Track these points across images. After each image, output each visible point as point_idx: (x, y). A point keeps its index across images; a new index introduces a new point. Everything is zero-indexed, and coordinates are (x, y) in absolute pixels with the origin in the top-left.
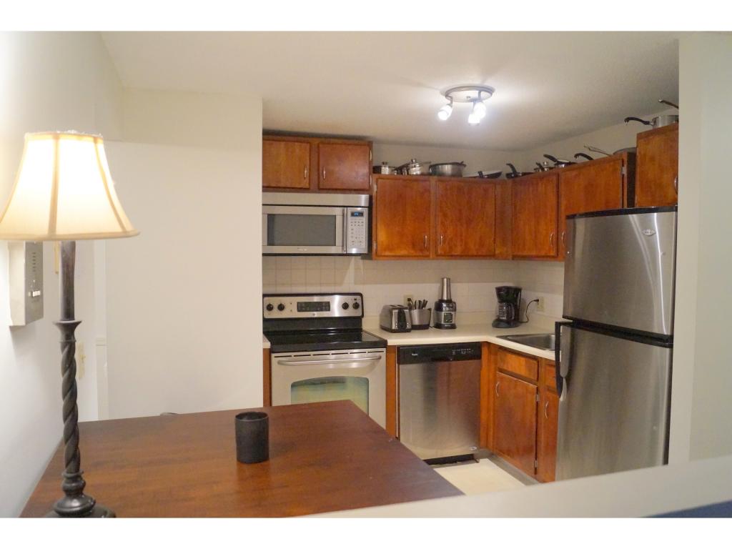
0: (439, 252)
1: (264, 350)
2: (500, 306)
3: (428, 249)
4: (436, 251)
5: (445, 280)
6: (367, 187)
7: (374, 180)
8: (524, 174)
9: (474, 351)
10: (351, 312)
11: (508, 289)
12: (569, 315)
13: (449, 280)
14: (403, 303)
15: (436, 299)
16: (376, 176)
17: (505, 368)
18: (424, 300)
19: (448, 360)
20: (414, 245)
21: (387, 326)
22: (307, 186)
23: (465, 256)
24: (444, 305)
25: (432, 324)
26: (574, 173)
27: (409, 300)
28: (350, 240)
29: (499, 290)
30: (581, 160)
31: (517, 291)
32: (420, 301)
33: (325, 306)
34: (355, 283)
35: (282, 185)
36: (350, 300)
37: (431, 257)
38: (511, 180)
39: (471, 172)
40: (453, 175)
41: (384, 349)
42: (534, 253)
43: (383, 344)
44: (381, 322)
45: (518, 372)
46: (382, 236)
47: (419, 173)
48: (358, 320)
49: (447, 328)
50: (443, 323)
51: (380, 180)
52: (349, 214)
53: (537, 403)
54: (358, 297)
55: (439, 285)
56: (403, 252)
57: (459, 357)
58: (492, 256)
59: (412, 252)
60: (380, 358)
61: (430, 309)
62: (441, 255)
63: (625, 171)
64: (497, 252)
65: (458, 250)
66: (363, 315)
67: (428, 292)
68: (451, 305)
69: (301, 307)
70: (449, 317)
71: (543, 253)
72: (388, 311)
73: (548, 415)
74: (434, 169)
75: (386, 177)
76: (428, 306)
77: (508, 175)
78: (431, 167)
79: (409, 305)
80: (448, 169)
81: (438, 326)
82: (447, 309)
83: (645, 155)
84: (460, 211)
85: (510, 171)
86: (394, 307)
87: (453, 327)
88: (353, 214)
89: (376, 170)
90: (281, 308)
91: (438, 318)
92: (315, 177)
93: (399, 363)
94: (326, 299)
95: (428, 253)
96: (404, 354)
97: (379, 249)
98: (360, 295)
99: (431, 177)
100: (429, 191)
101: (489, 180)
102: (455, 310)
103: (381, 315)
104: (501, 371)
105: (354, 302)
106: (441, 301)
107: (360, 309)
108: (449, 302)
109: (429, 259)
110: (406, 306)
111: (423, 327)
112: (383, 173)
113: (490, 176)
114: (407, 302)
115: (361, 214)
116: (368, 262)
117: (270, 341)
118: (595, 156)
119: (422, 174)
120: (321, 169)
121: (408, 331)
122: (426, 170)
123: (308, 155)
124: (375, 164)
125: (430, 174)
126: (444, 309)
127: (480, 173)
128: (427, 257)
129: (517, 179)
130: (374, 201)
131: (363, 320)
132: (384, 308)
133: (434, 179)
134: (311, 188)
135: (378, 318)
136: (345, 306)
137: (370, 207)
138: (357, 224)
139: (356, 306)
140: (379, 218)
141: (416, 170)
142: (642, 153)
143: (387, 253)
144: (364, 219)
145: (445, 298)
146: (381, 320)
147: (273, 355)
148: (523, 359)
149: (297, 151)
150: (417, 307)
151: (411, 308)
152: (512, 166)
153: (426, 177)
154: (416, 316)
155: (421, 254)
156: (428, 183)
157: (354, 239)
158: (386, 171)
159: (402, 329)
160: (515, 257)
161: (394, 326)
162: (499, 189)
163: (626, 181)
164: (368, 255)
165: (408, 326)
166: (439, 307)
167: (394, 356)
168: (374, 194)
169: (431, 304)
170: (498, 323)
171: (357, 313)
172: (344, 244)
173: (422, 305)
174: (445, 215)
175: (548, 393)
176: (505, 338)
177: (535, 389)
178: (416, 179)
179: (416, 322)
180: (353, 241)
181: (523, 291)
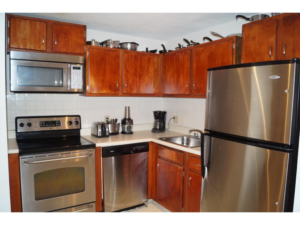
0: (125, 92)
2: (156, 121)
3: (118, 90)
4: (123, 92)
5: (127, 107)
6: (82, 52)
7: (87, 49)
8: (169, 51)
9: (145, 147)
10: (74, 126)
11: (160, 112)
12: (208, 129)
13: (129, 108)
14: (104, 120)
15: (123, 117)
16: (89, 46)
17: (162, 156)
18: (116, 119)
20: (110, 88)
21: (96, 134)
22: (45, 49)
24: (127, 121)
25: (120, 132)
26: (201, 49)
27: (107, 118)
28: (72, 83)
29: (155, 113)
30: (207, 41)
31: (164, 113)
32: (114, 120)
33: (58, 123)
34: (76, 110)
35: (28, 47)
36: (73, 119)
37: (120, 94)
38: (162, 54)
39: (141, 49)
41: (94, 150)
43: (93, 146)
45: (171, 159)
46: (92, 82)
48: (78, 131)
49: (128, 134)
50: (126, 131)
51: (90, 49)
52: (72, 68)
53: (183, 177)
54: (78, 118)
56: (104, 92)
57: (137, 151)
58: (152, 94)
59: (109, 92)
60: (92, 155)
61: (119, 124)
62: (125, 94)
63: (234, 46)
64: (155, 92)
65: (135, 91)
66: (81, 128)
68: (130, 121)
69: (42, 124)
70: (130, 128)
71: (181, 93)
72: (97, 125)
73: (190, 184)
74: (121, 46)
75: (94, 48)
76: (118, 122)
77: (161, 52)
78: (120, 44)
80: (129, 46)
81: (123, 133)
82: (129, 123)
83: (248, 36)
84: (136, 69)
85: (162, 49)
86: (99, 124)
87: (131, 133)
88: (74, 68)
89: (89, 43)
90: (29, 125)
91: (124, 128)
92: (50, 44)
93: (103, 157)
94: (57, 119)
95: (118, 93)
96: (107, 152)
98: (79, 116)
99: (120, 49)
100: (119, 57)
101: (152, 53)
102: (132, 124)
104: (160, 157)
105: (75, 120)
106: (125, 119)
107: (79, 124)
108: (129, 119)
109: (119, 96)
110: (106, 122)
111: (115, 133)
112: (92, 45)
113: (151, 51)
114: (106, 120)
115: (79, 68)
117: (19, 149)
119: (115, 47)
120: (54, 39)
121: (108, 136)
122: (117, 45)
123: (45, 30)
126: (127, 123)
127: (147, 49)
129: (165, 53)
130: (87, 61)
131: (81, 131)
133: (121, 51)
134: (47, 51)
135: (90, 129)
136: (70, 123)
137: (85, 64)
138: (77, 74)
139: (77, 123)
140: (90, 71)
142: (247, 35)
143: (95, 92)
144: (80, 72)
145: (127, 118)
146: (92, 130)
147: (20, 157)
149: (38, 27)
150: (112, 122)
151: (108, 123)
152: (163, 46)
153: (117, 49)
154: (110, 129)
155: (114, 93)
156: (118, 52)
157: (75, 83)
158: (94, 44)
159: (104, 135)
160: (164, 95)
161: (99, 134)
162: (156, 58)
163: (235, 52)
164: (83, 93)
165: (107, 134)
166: (124, 122)
167: (100, 153)
168: (87, 57)
170: (155, 130)
171: (77, 127)
172: (69, 86)
174: (127, 71)
175: (190, 172)
176: (161, 139)
177: (182, 170)
178: (111, 50)
180: (74, 85)
181: (167, 113)
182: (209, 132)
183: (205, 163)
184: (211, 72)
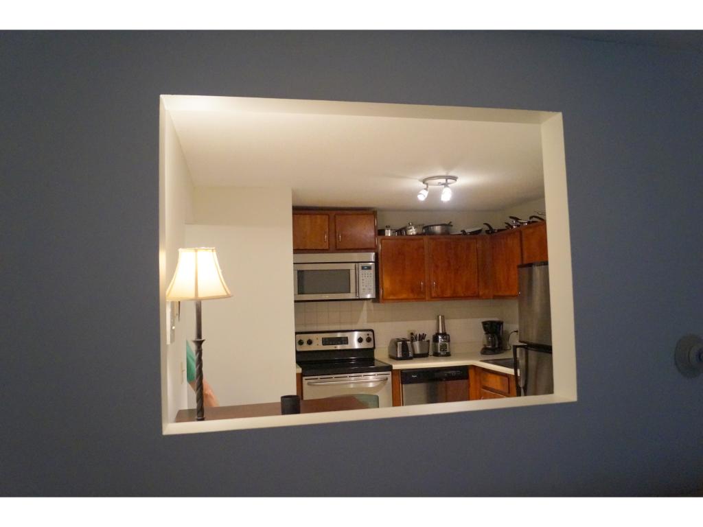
0: (433, 295)
1: (297, 374)
2: (486, 337)
3: (424, 293)
4: (431, 294)
5: (440, 317)
6: (373, 246)
7: (379, 241)
8: (499, 231)
9: (463, 372)
10: (364, 345)
11: (492, 322)
12: (523, 339)
13: (443, 317)
14: (406, 336)
15: (434, 333)
16: (381, 237)
17: (487, 385)
18: (423, 334)
19: (441, 380)
20: (412, 291)
21: (394, 355)
22: (327, 248)
23: (455, 297)
24: (440, 337)
25: (431, 353)
26: (531, 231)
27: (412, 334)
28: (361, 287)
29: (484, 324)
31: (500, 324)
32: (420, 335)
33: (345, 341)
34: (368, 322)
35: (308, 248)
36: (364, 335)
37: (427, 298)
38: (489, 236)
39: (456, 230)
40: (442, 234)
41: (390, 373)
42: (507, 294)
43: (389, 368)
44: (389, 352)
45: (495, 387)
46: (386, 283)
47: (415, 233)
48: (371, 351)
49: (443, 356)
50: (439, 352)
51: (383, 241)
52: (360, 268)
54: (370, 333)
55: (435, 321)
56: (404, 296)
57: (450, 378)
58: (476, 296)
59: (411, 296)
60: (387, 379)
61: (428, 341)
62: (435, 298)
64: (481, 293)
65: (449, 293)
66: (374, 348)
67: (427, 327)
68: (445, 337)
69: (325, 341)
70: (444, 347)
72: (394, 343)
74: (427, 231)
75: (389, 238)
76: (427, 339)
77: (487, 232)
78: (424, 228)
79: (412, 338)
80: (438, 229)
81: (436, 355)
82: (443, 340)
84: (449, 262)
85: (487, 228)
86: (399, 340)
87: (448, 355)
88: (363, 268)
89: (381, 232)
90: (310, 342)
91: (435, 347)
92: (333, 240)
93: (402, 384)
94: (347, 335)
95: (424, 296)
96: (406, 377)
97: (385, 293)
98: (372, 331)
99: (425, 236)
100: (423, 248)
101: (472, 236)
102: (449, 341)
103: (389, 348)
104: (486, 388)
105: (367, 336)
106: (438, 334)
107: (372, 342)
108: (444, 334)
109: (426, 301)
110: (409, 339)
111: (423, 356)
112: (386, 235)
113: (472, 233)
114: (410, 335)
115: (369, 268)
116: (377, 304)
117: (301, 367)
119: (417, 234)
120: (337, 234)
121: (411, 358)
122: (420, 231)
123: (327, 223)
124: (379, 228)
125: (424, 234)
126: (440, 340)
127: (464, 231)
128: (423, 299)
129: (494, 234)
130: (379, 257)
131: (375, 350)
132: (392, 340)
133: (426, 238)
134: (330, 249)
135: (387, 349)
136: (360, 340)
137: (376, 262)
138: (366, 275)
139: (369, 340)
140: (384, 269)
141: (413, 231)
143: (391, 297)
144: (372, 272)
145: (441, 332)
147: (304, 378)
148: (498, 378)
149: (319, 221)
150: (418, 339)
151: (412, 340)
152: (488, 224)
153: (420, 237)
154: (417, 347)
155: (419, 297)
156: (422, 241)
157: (365, 287)
158: (388, 233)
159: (406, 357)
160: (495, 297)
161: (399, 355)
162: (479, 243)
164: (376, 300)
165: (411, 355)
166: (435, 339)
167: (398, 378)
168: (379, 253)
169: (429, 337)
170: (485, 351)
171: (370, 345)
172: (357, 291)
173: (422, 337)
174: (437, 267)
176: (487, 361)
178: (412, 238)
179: (418, 351)
180: (364, 289)
181: (504, 324)
183: (521, 384)
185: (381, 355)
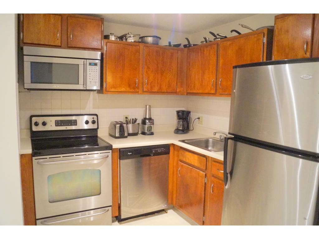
0: (145, 90)
2: (179, 122)
3: (138, 88)
4: (143, 89)
5: (148, 106)
6: (100, 47)
7: (105, 44)
8: (194, 45)
9: (165, 149)
10: (90, 126)
11: (183, 111)
12: (233, 132)
13: (150, 106)
14: (123, 120)
15: (142, 118)
16: (106, 40)
17: (184, 160)
18: (135, 118)
20: (130, 86)
21: (113, 134)
22: (60, 45)
23: (160, 92)
24: (147, 121)
25: (140, 132)
26: (229, 43)
27: (126, 118)
28: (88, 80)
29: (178, 112)
30: (235, 34)
31: (188, 113)
32: (133, 119)
33: (74, 123)
34: (93, 108)
35: (42, 43)
36: (90, 118)
37: (140, 92)
38: (186, 49)
39: (164, 42)
40: (153, 44)
41: (110, 151)
42: (201, 92)
43: (109, 147)
45: (193, 163)
46: (109, 79)
47: (133, 41)
48: (96, 130)
49: (149, 135)
50: (146, 131)
51: (108, 44)
52: (88, 64)
53: (205, 183)
54: (95, 117)
55: (144, 109)
56: (123, 89)
57: (157, 154)
58: (174, 92)
59: (128, 89)
60: (108, 156)
61: (139, 124)
62: (146, 92)
63: (265, 40)
64: (178, 90)
65: (156, 89)
66: (98, 128)
67: (138, 114)
68: (151, 121)
69: (58, 123)
70: (150, 128)
71: (206, 91)
72: (114, 125)
73: (213, 192)
74: (142, 39)
75: (112, 42)
76: (137, 122)
77: (185, 46)
79: (127, 121)
80: (150, 40)
81: (144, 133)
82: (149, 123)
83: (281, 29)
84: (157, 65)
85: (186, 43)
86: (117, 123)
87: (152, 134)
88: (90, 64)
89: (106, 37)
90: (44, 124)
91: (144, 128)
92: (65, 38)
93: (120, 159)
94: (74, 118)
95: (138, 91)
96: (123, 153)
97: (107, 86)
98: (97, 115)
99: (140, 44)
100: (139, 52)
101: (175, 48)
102: (153, 124)
103: (109, 128)
104: (181, 161)
105: (93, 120)
106: (145, 119)
107: (96, 124)
108: (150, 119)
109: (139, 94)
110: (124, 122)
111: (135, 134)
112: (110, 39)
113: (175, 46)
115: (96, 64)
116: (100, 95)
118: (243, 31)
119: (134, 42)
120: (69, 33)
121: (126, 137)
122: (137, 39)
123: (60, 24)
124: (105, 34)
125: (139, 42)
126: (147, 123)
127: (170, 43)
128: (138, 92)
129: (190, 48)
130: (104, 56)
131: (98, 130)
132: (111, 123)
133: (141, 45)
134: (62, 46)
135: (108, 129)
136: (87, 122)
137: (102, 60)
138: (93, 70)
139: (94, 122)
140: (107, 68)
141: (131, 40)
142: (279, 28)
143: (113, 90)
144: (98, 68)
145: (148, 117)
146: (109, 130)
147: (34, 158)
148: (196, 156)
149: (52, 20)
150: (131, 122)
151: (127, 123)
152: (187, 39)
153: (138, 44)
154: (130, 128)
155: (134, 91)
156: (138, 47)
157: (91, 80)
158: (112, 38)
159: (122, 136)
160: (188, 94)
161: (117, 135)
162: (180, 53)
163: (265, 46)
164: (101, 91)
165: (126, 134)
166: (144, 122)
167: (117, 154)
168: (105, 52)
169: (139, 121)
170: (177, 131)
171: (95, 126)
172: (85, 83)
173: (135, 121)
174: (148, 68)
175: (212, 178)
176: (183, 141)
177: (204, 175)
178: (130, 44)
179: (131, 131)
180: (90, 82)
181: (191, 113)
182: (233, 136)
183: (228, 171)
184: (238, 69)
185: (103, 134)
